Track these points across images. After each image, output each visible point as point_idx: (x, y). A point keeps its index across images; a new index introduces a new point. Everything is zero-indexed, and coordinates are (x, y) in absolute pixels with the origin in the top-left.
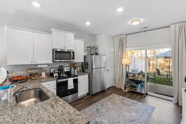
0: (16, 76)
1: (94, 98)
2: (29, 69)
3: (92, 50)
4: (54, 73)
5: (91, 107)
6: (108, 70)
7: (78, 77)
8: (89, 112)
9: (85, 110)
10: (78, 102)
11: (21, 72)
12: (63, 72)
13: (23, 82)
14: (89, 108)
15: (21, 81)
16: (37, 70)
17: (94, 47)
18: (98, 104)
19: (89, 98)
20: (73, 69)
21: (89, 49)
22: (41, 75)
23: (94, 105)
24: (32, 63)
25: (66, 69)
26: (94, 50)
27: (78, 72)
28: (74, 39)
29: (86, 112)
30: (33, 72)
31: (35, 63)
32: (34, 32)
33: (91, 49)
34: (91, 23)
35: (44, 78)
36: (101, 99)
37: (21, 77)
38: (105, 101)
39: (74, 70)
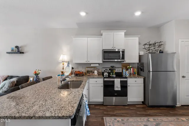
0: (77, 71)
1: (149, 111)
2: (87, 67)
3: (152, 48)
4: (105, 72)
5: (139, 119)
6: (183, 77)
7: (128, 79)
8: (132, 123)
9: (130, 119)
10: (126, 107)
11: (82, 69)
12: (113, 73)
13: (80, 76)
14: (135, 119)
15: (79, 75)
16: (92, 68)
17: (155, 43)
18: (151, 119)
19: (143, 108)
20: (124, 71)
21: (147, 46)
22: (94, 73)
23: (145, 119)
24: (87, 62)
25: (117, 70)
26: (156, 47)
27: (130, 74)
28: (125, 37)
29: (129, 121)
30: (90, 70)
31: (88, 62)
32: (88, 37)
33: (151, 46)
34: (142, 12)
35: (96, 76)
36: (161, 116)
37: (80, 72)
38: (166, 120)
39: (126, 71)
